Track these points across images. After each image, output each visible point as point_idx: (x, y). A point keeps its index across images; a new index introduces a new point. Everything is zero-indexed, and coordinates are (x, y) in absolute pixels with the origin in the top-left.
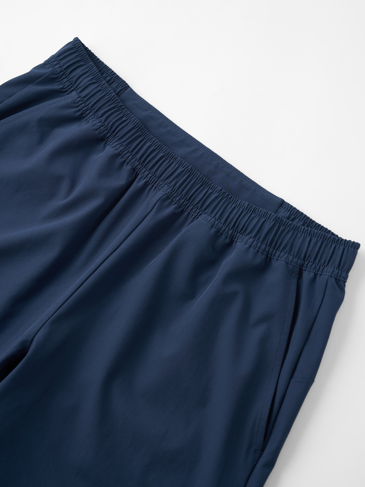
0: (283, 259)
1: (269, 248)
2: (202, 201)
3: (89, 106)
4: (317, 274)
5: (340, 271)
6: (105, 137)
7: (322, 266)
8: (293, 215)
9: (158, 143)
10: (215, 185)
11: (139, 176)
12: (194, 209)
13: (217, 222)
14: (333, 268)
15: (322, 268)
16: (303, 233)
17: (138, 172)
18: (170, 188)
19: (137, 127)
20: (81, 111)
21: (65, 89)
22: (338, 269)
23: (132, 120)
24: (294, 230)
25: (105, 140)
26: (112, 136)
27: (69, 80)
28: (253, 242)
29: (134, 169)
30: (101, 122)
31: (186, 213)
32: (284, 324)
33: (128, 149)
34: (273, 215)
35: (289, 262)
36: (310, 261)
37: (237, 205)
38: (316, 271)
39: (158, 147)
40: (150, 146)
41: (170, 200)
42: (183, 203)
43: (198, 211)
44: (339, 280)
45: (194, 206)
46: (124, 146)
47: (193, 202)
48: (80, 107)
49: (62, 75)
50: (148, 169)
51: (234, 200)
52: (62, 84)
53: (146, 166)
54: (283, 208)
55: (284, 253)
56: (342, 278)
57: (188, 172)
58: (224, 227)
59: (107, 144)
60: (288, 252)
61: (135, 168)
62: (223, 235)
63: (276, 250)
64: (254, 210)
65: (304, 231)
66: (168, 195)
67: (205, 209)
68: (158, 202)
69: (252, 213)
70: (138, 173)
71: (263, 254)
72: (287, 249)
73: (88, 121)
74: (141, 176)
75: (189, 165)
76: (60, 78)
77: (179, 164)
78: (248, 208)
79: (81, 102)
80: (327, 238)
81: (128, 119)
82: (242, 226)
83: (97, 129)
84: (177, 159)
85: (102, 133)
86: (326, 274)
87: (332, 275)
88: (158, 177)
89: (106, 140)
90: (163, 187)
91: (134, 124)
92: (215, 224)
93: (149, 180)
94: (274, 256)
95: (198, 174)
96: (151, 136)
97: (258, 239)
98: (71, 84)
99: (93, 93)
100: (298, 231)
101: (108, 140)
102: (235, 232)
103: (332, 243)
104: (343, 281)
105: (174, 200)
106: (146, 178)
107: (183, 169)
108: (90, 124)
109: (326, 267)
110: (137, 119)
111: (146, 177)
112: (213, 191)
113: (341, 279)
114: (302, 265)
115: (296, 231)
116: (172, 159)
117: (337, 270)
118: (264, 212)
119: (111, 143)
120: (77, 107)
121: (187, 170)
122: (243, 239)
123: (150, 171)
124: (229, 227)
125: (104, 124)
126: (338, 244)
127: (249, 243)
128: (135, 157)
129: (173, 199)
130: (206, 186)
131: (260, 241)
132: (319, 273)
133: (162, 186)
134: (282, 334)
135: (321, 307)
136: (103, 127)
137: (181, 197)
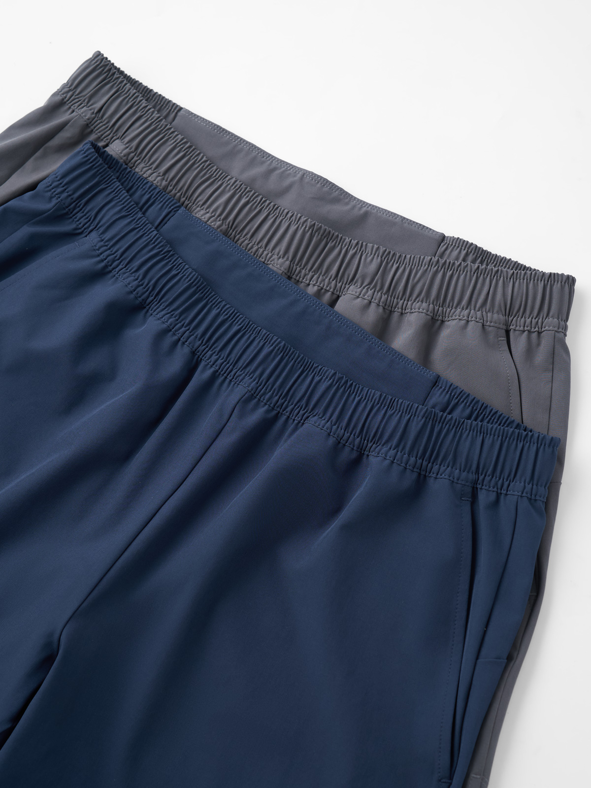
0: (445, 476)
1: (421, 461)
2: (307, 395)
3: (117, 253)
4: (501, 493)
5: (535, 486)
6: (145, 303)
7: (507, 481)
8: (454, 398)
9: (229, 309)
10: (323, 368)
11: (203, 364)
12: (295, 410)
13: (335, 427)
14: (522, 484)
15: (506, 484)
16: (470, 431)
17: (201, 357)
18: (254, 380)
19: (195, 285)
20: (105, 262)
21: (80, 228)
22: (531, 483)
23: (187, 275)
24: (457, 428)
25: (145, 307)
26: (156, 301)
27: (85, 215)
28: (396, 454)
29: (193, 353)
30: (137, 279)
31: (284, 418)
32: (460, 577)
33: (182, 320)
34: (422, 409)
35: (455, 480)
36: (487, 474)
37: (362, 398)
38: (498, 489)
39: (229, 317)
40: (218, 315)
41: (256, 399)
42: (277, 401)
43: (302, 412)
44: (536, 500)
45: (295, 406)
46: (175, 317)
47: (293, 399)
48: (103, 256)
49: (74, 208)
50: (216, 351)
51: (356, 390)
52: (74, 222)
53: (213, 347)
54: (438, 388)
55: (446, 467)
56: (540, 497)
57: (279, 351)
58: (347, 435)
59: (149, 314)
60: (451, 465)
61: (196, 350)
62: (346, 447)
63: (433, 463)
64: (391, 403)
65: (472, 428)
66: (252, 392)
67: (312, 410)
68: (238, 405)
69: (388, 408)
70: (199, 359)
71: (413, 471)
72: (448, 460)
73: (117, 278)
74: (206, 363)
75: (280, 341)
76: (72, 213)
77: (265, 340)
78: (381, 401)
79: (105, 248)
80: (509, 436)
81: (180, 272)
82: (374, 431)
83: (131, 292)
84: (262, 333)
85: (140, 297)
86: (514, 493)
87: (522, 493)
88: (232, 363)
89: (147, 307)
90: (242, 380)
91: (190, 280)
92: (333, 431)
93: (219, 369)
94: (430, 473)
95: (296, 353)
96: (217, 298)
97: (403, 448)
98: (90, 220)
99: (122, 234)
100: (463, 429)
101: (150, 308)
102: (365, 440)
103: (517, 441)
104: (541, 500)
105: (261, 400)
106: (214, 366)
107: (271, 348)
108: (119, 284)
109: (513, 481)
110: (194, 273)
111: (214, 364)
112: (322, 379)
113: (538, 498)
114: (476, 482)
115: (460, 429)
116: (252, 333)
117: (531, 485)
118: (406, 405)
119: (155, 313)
120: (99, 256)
121: (278, 349)
122: (380, 451)
123: (219, 354)
124: (353, 433)
125: (143, 282)
126: (527, 442)
127: (390, 457)
128: (195, 333)
129: (261, 398)
130: (309, 371)
131: (407, 452)
132: (502, 492)
133: (241, 378)
134: (458, 593)
135: (513, 546)
136: (142, 287)
137: (273, 393)
